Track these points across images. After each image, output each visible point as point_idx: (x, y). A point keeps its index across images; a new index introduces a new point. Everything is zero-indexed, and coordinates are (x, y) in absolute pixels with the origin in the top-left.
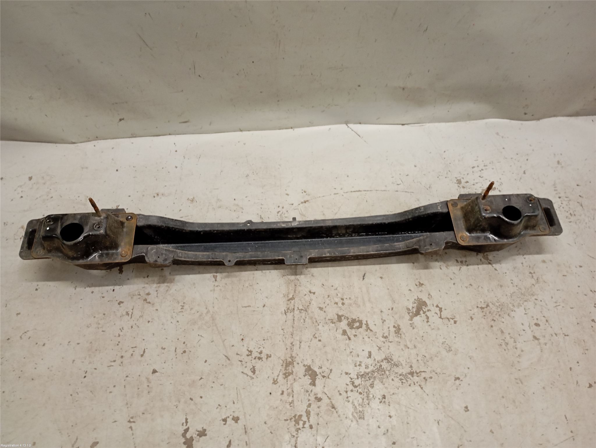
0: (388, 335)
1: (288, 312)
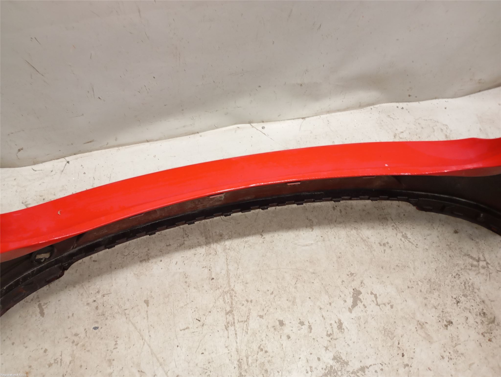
0: (332, 332)
1: (228, 327)
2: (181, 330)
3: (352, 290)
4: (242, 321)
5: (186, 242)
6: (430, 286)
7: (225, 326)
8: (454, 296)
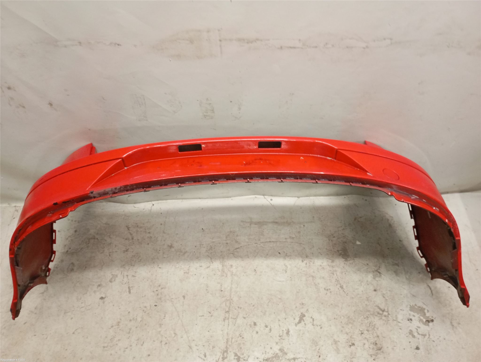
0: (282, 335)
2: (200, 316)
3: (300, 314)
4: (233, 318)
5: (211, 266)
6: (348, 320)
7: (224, 319)
8: (361, 330)
